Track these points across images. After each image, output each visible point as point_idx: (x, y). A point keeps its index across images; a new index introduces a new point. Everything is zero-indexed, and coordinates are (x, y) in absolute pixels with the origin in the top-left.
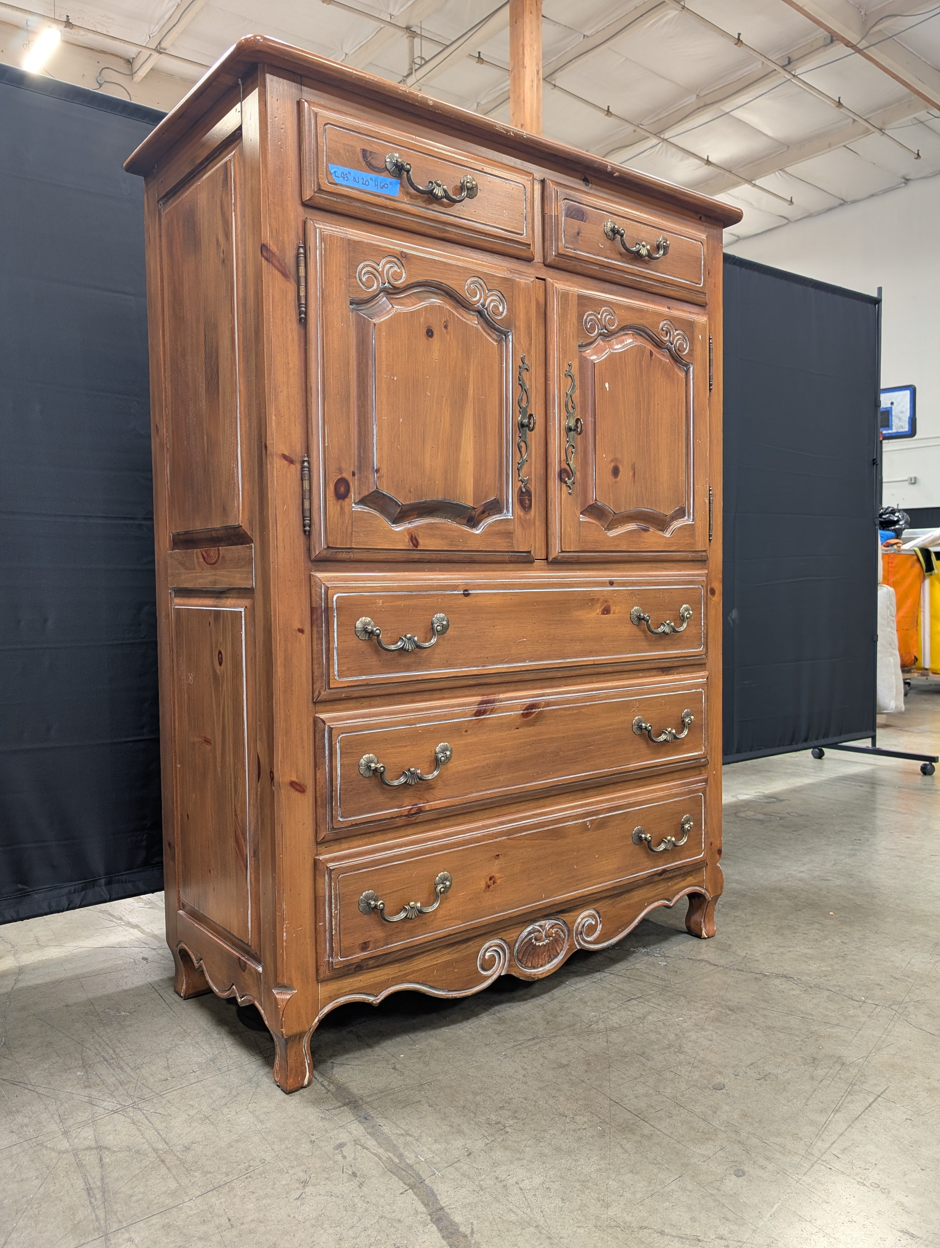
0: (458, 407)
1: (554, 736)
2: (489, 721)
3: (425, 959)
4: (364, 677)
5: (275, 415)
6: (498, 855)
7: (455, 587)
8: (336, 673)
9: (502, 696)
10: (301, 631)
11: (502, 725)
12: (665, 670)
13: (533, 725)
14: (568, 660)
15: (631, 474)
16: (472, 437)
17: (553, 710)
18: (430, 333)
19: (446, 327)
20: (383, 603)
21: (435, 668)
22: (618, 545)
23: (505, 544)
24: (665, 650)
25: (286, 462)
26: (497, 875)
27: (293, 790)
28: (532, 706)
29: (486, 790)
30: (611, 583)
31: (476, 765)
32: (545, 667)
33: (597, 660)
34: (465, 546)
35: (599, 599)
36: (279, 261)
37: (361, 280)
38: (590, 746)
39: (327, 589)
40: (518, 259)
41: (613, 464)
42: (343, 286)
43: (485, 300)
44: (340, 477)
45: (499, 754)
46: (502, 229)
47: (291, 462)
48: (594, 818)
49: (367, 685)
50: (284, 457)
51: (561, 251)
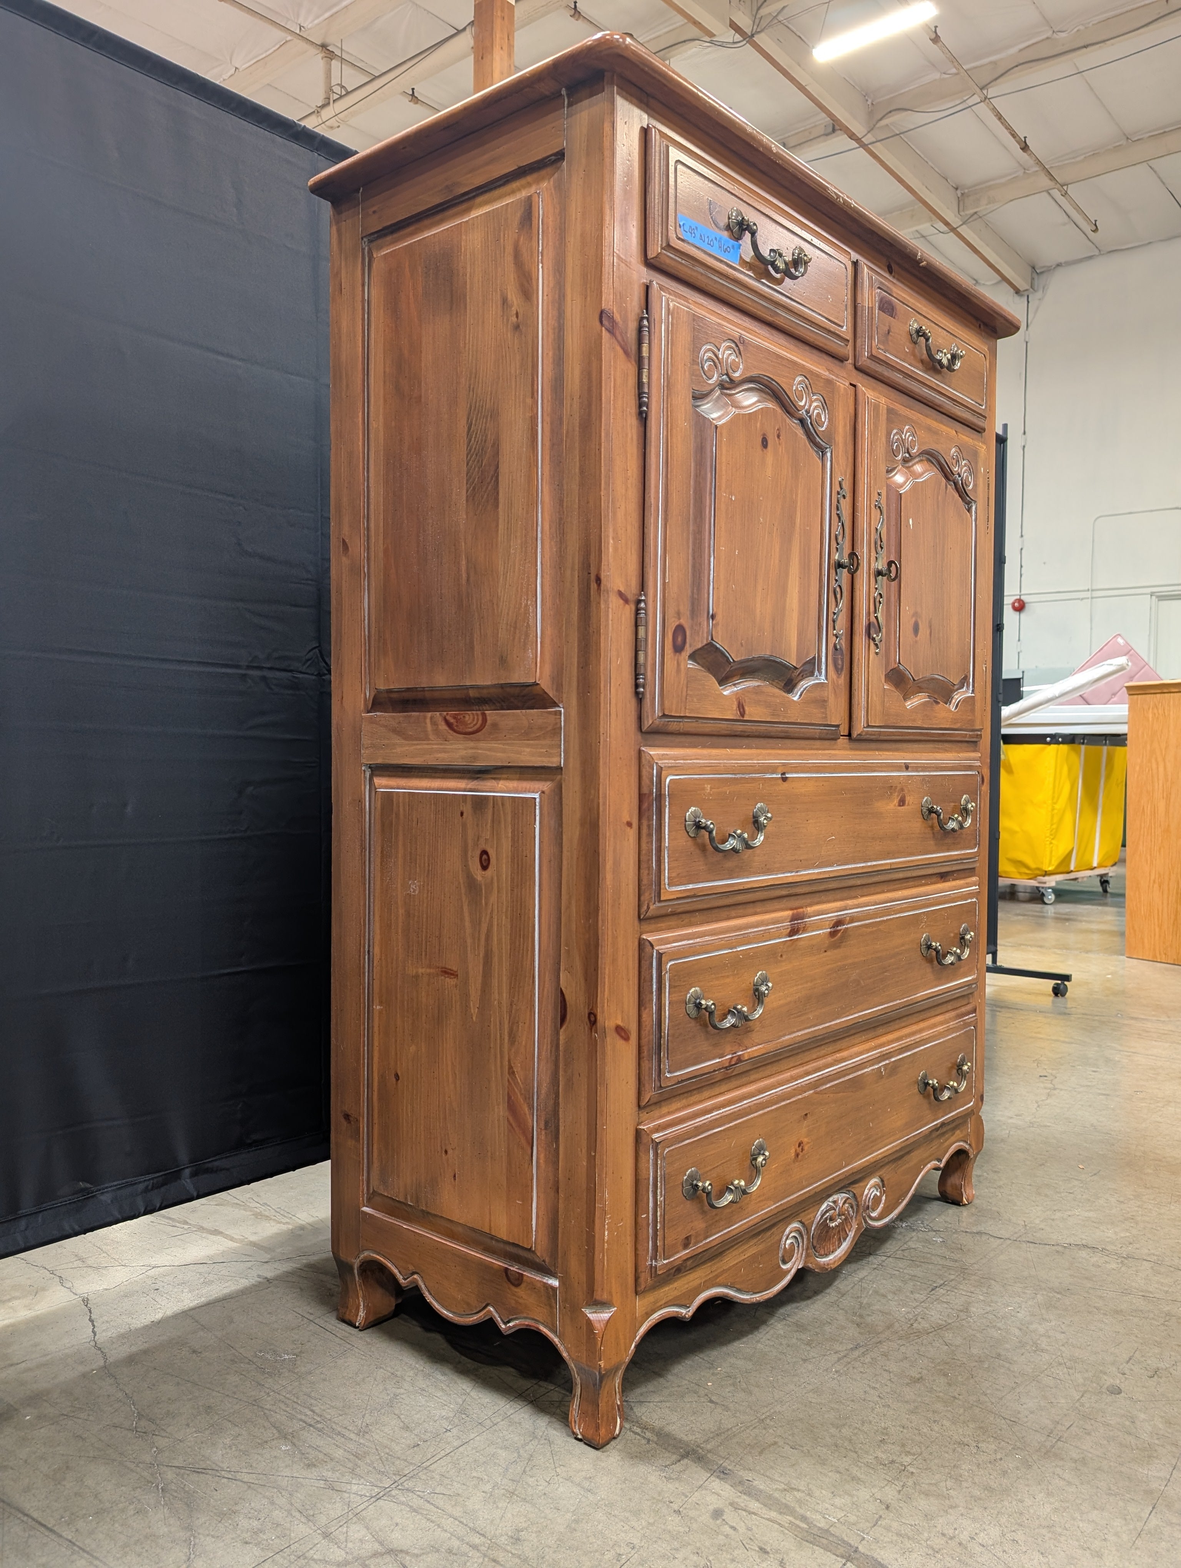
0: (787, 538)
1: (856, 960)
2: (801, 943)
3: (734, 1253)
4: (691, 886)
5: (613, 539)
6: (806, 1115)
7: (773, 769)
8: (666, 880)
9: (810, 910)
10: (629, 824)
11: (814, 948)
12: (943, 876)
13: (839, 947)
14: (869, 864)
15: (928, 632)
16: (798, 578)
17: (856, 927)
18: (765, 443)
19: (778, 436)
20: (711, 788)
21: (756, 873)
22: (914, 720)
23: (820, 715)
24: (948, 850)
25: (621, 602)
26: (805, 1140)
27: (618, 1037)
28: (839, 922)
29: (798, 1031)
30: (907, 767)
31: (789, 999)
32: (850, 872)
33: (893, 863)
34: (785, 717)
35: (896, 787)
36: (621, 334)
37: (703, 367)
38: (886, 971)
39: (660, 770)
40: (833, 357)
41: (914, 619)
42: (687, 373)
43: (810, 406)
44: (677, 623)
45: (809, 984)
46: (827, 319)
47: (626, 601)
48: (887, 1062)
49: (694, 896)
50: (621, 594)
51: (874, 353)
